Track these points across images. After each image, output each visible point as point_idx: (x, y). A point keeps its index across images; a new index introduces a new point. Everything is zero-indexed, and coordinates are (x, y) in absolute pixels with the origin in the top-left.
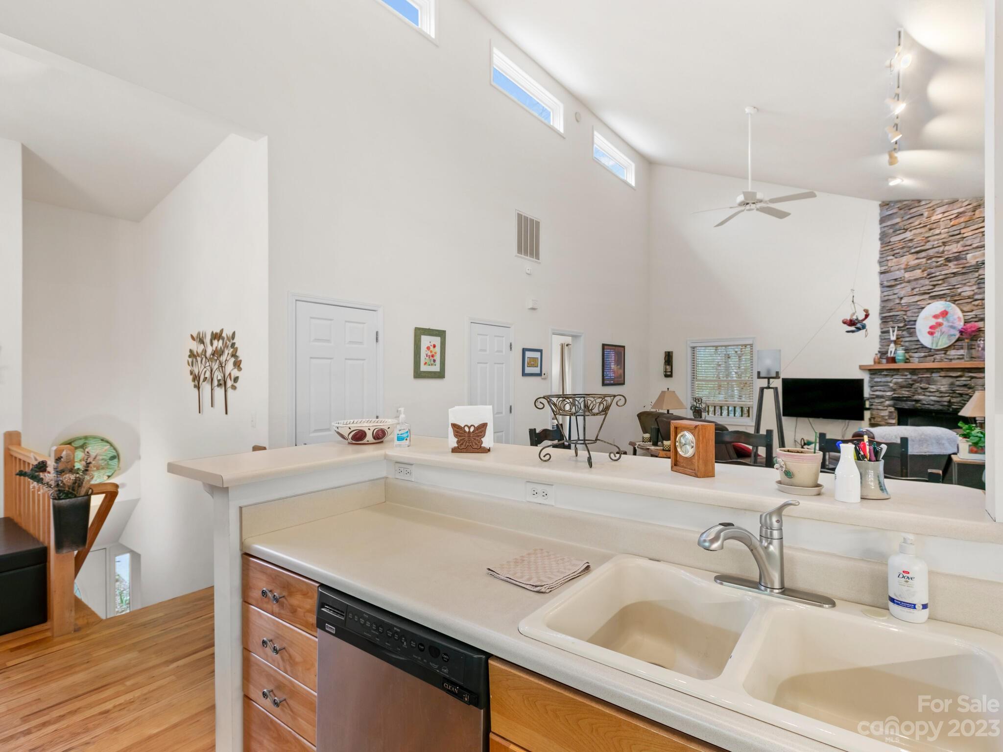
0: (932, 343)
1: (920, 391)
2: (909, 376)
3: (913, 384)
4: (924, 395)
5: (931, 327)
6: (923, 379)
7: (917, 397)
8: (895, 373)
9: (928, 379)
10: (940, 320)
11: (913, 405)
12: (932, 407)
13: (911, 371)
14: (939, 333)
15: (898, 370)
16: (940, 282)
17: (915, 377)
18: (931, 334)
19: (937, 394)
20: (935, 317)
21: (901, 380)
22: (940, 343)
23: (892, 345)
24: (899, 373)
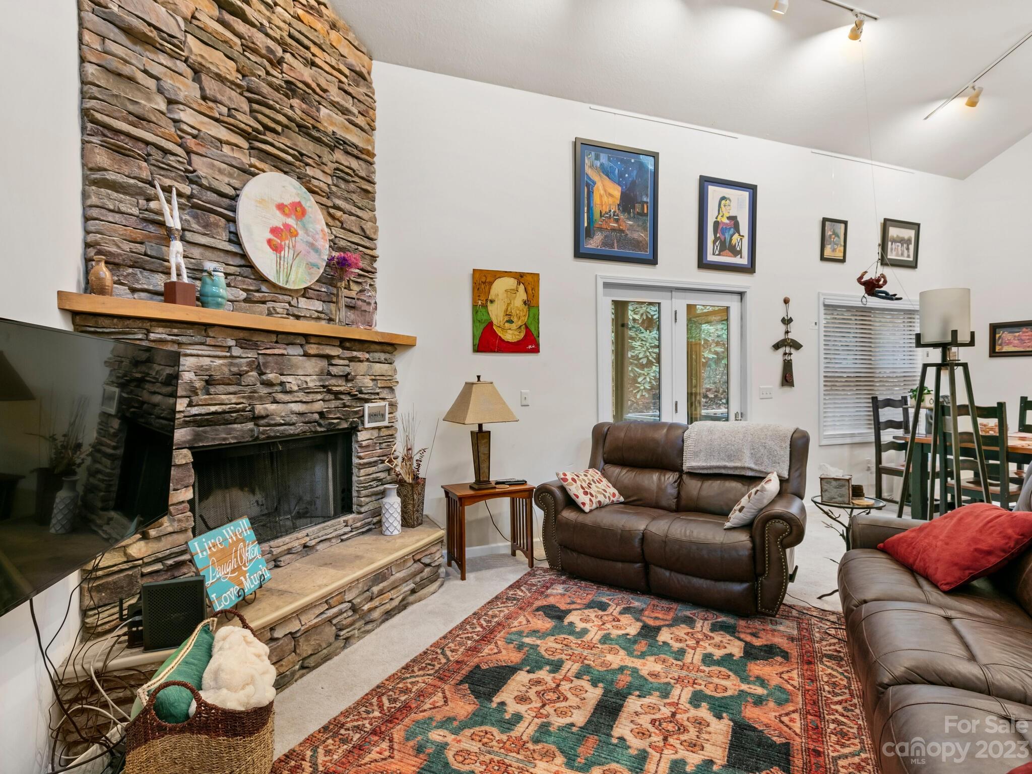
0: (278, 272)
1: (264, 391)
2: (236, 351)
3: (247, 372)
4: (275, 402)
5: (274, 231)
6: (270, 358)
7: (259, 409)
8: (198, 338)
9: (279, 358)
10: (291, 221)
11: (252, 430)
12: (291, 430)
13: (242, 334)
14: (291, 252)
15: (206, 327)
16: (279, 129)
17: (252, 354)
18: (276, 248)
19: (301, 396)
20: (281, 207)
21: (219, 362)
22: (292, 277)
23: (177, 246)
24: (209, 341)
